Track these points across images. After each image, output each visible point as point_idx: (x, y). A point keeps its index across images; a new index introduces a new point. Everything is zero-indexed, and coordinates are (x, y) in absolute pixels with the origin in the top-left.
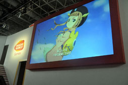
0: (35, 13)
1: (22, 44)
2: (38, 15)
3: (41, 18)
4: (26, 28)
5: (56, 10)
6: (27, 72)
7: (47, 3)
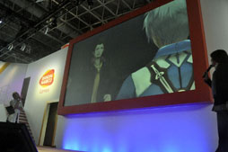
0: (70, 27)
1: (51, 76)
2: (74, 30)
3: (80, 34)
5: (102, 21)
6: (60, 120)
7: (88, 10)
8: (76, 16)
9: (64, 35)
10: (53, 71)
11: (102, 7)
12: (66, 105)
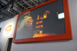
1: (10, 27)
3: (22, 11)
4: (13, 18)
5: (31, 7)
7: (26, 2)
8: (21, 5)
9: (16, 11)
10: (11, 25)
11: (31, 1)
12: (16, 39)
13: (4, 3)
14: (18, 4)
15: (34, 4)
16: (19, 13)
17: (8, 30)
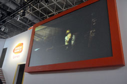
1: (21, 47)
2: (37, 18)
3: (40, 20)
4: (25, 31)
5: (54, 13)
6: (26, 75)
7: (46, 6)
8: (38, 10)
9: (30, 21)
10: (22, 44)
11: (55, 4)
12: (30, 66)
13: (10, 8)
14: (34, 9)
15: (60, 9)
16: (34, 23)
17: (18, 51)
